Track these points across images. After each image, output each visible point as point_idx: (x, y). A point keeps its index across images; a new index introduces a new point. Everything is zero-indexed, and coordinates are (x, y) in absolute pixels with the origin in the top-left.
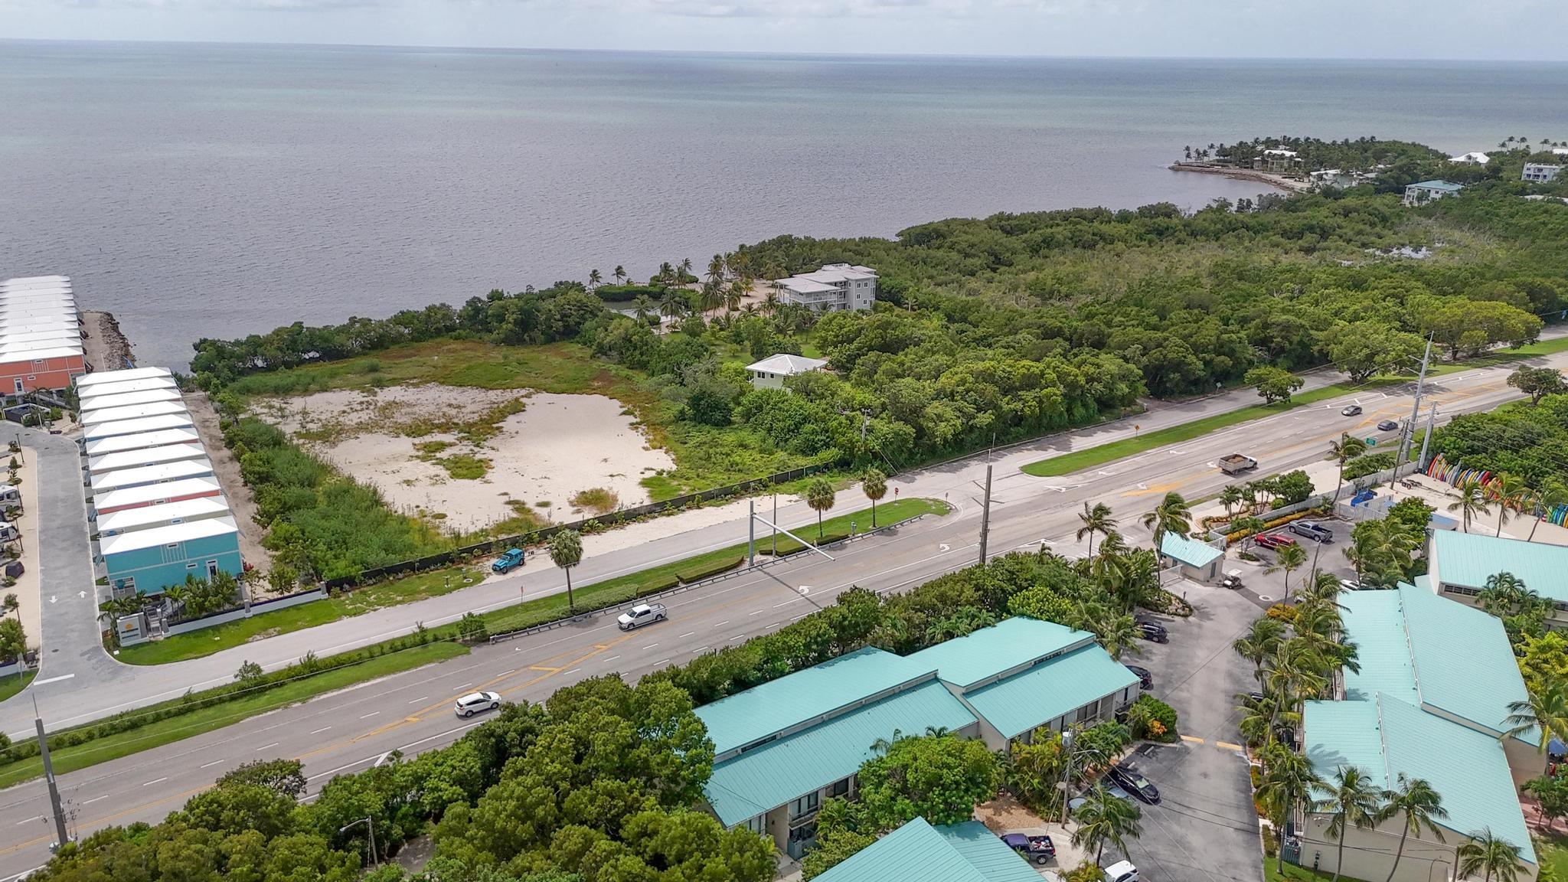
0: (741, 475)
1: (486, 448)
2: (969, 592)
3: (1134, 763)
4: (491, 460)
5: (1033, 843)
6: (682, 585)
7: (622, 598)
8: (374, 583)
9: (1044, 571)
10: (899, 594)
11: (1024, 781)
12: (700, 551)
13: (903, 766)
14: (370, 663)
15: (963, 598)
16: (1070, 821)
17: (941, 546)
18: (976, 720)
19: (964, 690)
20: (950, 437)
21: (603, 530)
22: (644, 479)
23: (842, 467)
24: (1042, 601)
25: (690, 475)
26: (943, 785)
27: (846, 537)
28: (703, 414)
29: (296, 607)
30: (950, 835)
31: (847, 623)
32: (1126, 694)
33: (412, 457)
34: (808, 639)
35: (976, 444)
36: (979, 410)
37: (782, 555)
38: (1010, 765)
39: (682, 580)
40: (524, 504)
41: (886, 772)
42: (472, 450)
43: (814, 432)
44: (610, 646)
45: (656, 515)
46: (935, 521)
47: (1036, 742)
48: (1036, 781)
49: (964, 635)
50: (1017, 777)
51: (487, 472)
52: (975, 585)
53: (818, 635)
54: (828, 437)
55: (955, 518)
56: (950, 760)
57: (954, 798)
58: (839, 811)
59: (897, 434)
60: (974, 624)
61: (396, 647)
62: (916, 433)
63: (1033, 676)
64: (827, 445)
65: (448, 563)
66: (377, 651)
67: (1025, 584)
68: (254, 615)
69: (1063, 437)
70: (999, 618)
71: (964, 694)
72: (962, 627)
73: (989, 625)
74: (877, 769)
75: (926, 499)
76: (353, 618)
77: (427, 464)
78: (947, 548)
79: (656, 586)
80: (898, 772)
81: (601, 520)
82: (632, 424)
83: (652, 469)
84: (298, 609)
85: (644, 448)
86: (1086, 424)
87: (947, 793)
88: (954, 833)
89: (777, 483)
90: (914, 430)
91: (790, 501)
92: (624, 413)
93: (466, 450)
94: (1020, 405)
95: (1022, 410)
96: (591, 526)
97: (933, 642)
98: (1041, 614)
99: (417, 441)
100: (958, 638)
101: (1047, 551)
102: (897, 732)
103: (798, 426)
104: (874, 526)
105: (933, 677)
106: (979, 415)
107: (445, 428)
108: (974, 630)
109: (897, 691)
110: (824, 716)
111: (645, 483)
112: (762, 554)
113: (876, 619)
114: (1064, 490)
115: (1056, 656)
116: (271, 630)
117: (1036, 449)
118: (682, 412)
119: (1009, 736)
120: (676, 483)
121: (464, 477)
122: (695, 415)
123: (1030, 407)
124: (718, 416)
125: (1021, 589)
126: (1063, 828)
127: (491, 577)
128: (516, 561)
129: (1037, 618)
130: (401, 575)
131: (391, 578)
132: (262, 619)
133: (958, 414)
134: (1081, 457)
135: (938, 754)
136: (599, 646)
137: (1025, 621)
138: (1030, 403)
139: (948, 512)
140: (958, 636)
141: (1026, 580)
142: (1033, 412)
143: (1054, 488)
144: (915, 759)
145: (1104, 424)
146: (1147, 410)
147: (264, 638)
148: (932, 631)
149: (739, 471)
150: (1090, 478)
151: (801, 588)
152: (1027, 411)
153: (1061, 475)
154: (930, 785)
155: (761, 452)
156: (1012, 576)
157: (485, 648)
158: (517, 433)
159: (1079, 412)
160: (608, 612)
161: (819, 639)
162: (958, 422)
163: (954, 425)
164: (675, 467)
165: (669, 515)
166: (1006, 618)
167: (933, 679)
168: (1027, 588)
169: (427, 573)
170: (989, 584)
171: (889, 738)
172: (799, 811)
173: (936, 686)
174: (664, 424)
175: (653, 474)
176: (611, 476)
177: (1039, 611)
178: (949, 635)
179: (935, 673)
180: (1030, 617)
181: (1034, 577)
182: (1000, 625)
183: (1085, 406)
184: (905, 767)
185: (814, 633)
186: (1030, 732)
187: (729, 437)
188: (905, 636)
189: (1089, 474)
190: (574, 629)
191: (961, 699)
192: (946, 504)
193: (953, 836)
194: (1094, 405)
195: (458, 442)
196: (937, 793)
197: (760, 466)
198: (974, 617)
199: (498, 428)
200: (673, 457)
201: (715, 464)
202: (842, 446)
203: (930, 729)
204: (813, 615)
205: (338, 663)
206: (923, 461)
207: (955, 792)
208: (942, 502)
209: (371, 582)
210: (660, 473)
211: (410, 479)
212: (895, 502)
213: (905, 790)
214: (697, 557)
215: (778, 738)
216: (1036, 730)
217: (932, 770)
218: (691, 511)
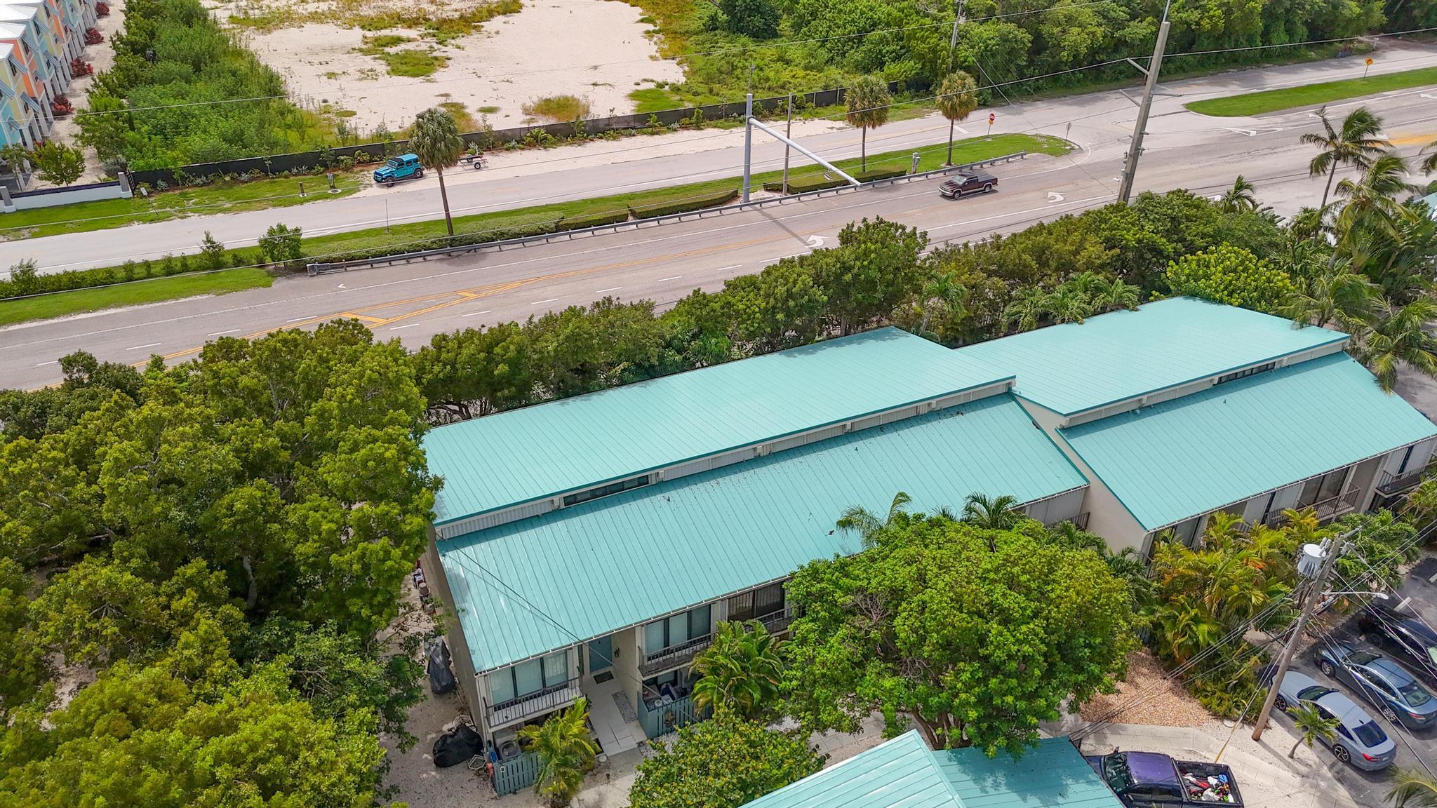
0: (771, 93)
1: (450, 47)
2: (1094, 249)
3: (1408, 599)
4: (449, 59)
5: (1190, 777)
6: (631, 219)
7: (533, 228)
8: (204, 184)
9: (1238, 225)
10: (966, 245)
11: (1174, 624)
12: (679, 182)
13: (893, 591)
14: (122, 286)
15: (1081, 260)
16: (1272, 723)
17: (1050, 194)
18: (1082, 483)
19: (1064, 422)
20: (1083, 50)
21: (554, 145)
22: (637, 91)
23: (917, 91)
24: (1235, 271)
25: (700, 90)
26: (986, 658)
27: (901, 174)
28: (739, 21)
29: (81, 205)
30: (989, 781)
31: (848, 277)
32: (1407, 458)
33: (354, 49)
34: (772, 301)
35: (1121, 73)
36: (1133, 17)
37: (793, 191)
38: (1147, 586)
39: (633, 213)
40: (463, 107)
41: (848, 600)
42: (431, 47)
43: (883, 40)
44: (483, 295)
45: (633, 131)
46: (1043, 162)
47: (1211, 546)
48: (1204, 628)
49: (1076, 320)
50: (1162, 611)
51: (436, 70)
52: (1107, 240)
53: (790, 295)
54: (902, 48)
55: (1079, 160)
56: (1014, 601)
57: (1010, 699)
58: (744, 657)
59: (1004, 39)
60: (1098, 302)
61: (172, 268)
62: (1032, 42)
63: (1215, 405)
64: (897, 58)
65: (319, 168)
66: (141, 272)
67: (1200, 242)
68: (18, 211)
69: (1251, 73)
70: (1145, 298)
71: (1064, 429)
72: (1074, 305)
73: (1125, 307)
74: (831, 588)
75: (1036, 135)
76: (147, 225)
77: (368, 58)
78: (1059, 198)
79: (590, 218)
80: (880, 602)
81: (550, 129)
82: (648, 32)
83: (652, 81)
84: (81, 208)
85: (652, 57)
86: (1289, 58)
87: (993, 682)
88: (1002, 779)
89: (818, 105)
90: (1030, 37)
91: (832, 128)
92: (642, 21)
93: (424, 47)
94: (1196, 15)
95: (1198, 24)
96: (536, 137)
97: (1014, 328)
98: (1230, 295)
99: (369, 34)
100: (1064, 326)
101: (1246, 192)
102: (902, 498)
103: (862, 32)
104: (949, 164)
105: (1004, 390)
106: (1131, 23)
107: (412, 23)
108: (1095, 314)
109: (925, 410)
110: (759, 447)
111: (634, 96)
112: (767, 190)
113: (910, 279)
114: (1253, 133)
115: (1264, 371)
116: (26, 232)
117: (1210, 84)
118: (713, 18)
119: (1152, 525)
120: (678, 98)
121: (405, 73)
122: (729, 22)
123: (1211, 18)
124: (757, 21)
125: (1192, 250)
126: (1257, 739)
127: (369, 189)
128: (410, 170)
129: (1221, 302)
130: (245, 176)
131: (227, 179)
132: (25, 217)
133: (1101, 20)
134: (1279, 96)
135: (983, 579)
136: (466, 294)
137: (1197, 305)
138: (1212, 13)
139: (1067, 152)
140: (1063, 321)
141: (1204, 236)
142: (1215, 26)
143: (1239, 130)
144: (922, 579)
145: (1311, 60)
146: (1377, 49)
147: (9, 240)
148: (1015, 310)
149: (769, 89)
150: (1296, 121)
151: (812, 238)
152: (1206, 24)
153: (1246, 115)
154: (952, 651)
155: (806, 68)
156: (1174, 228)
157: (300, 281)
158: (497, 33)
159: (1280, 40)
160: (504, 247)
161: (791, 303)
162: (1100, 31)
163: (1094, 33)
164: (683, 80)
165: (653, 134)
166: (1157, 299)
167: (1005, 393)
168: (1205, 250)
169: (286, 177)
170: (1130, 237)
171: (881, 512)
172: (667, 643)
173: (1009, 408)
174: (688, 34)
175: (652, 86)
176: (595, 84)
177: (1226, 288)
178: (1044, 320)
179: (1009, 383)
180: (1209, 299)
181: (1218, 232)
182: (1147, 309)
183: (1290, 32)
184: (897, 594)
185: (781, 290)
186: (1199, 520)
187: (768, 50)
188: (963, 313)
189: (1293, 116)
190: (444, 266)
191: (1056, 438)
192: (1066, 142)
193: (996, 785)
194: (1302, 31)
195: (419, 38)
196: (965, 676)
197: (801, 81)
198: (1098, 290)
199: (475, 27)
200: (686, 69)
201: (739, 79)
202: (921, 57)
203: (976, 499)
204: (792, 261)
205: (73, 282)
206: (1038, 89)
207: (1014, 682)
208: (1059, 140)
209: (199, 181)
210: (661, 86)
211: (336, 71)
212: (987, 137)
213: (888, 652)
214: (672, 188)
215: (653, 481)
216: (1213, 519)
217: (961, 619)
218: (686, 132)
